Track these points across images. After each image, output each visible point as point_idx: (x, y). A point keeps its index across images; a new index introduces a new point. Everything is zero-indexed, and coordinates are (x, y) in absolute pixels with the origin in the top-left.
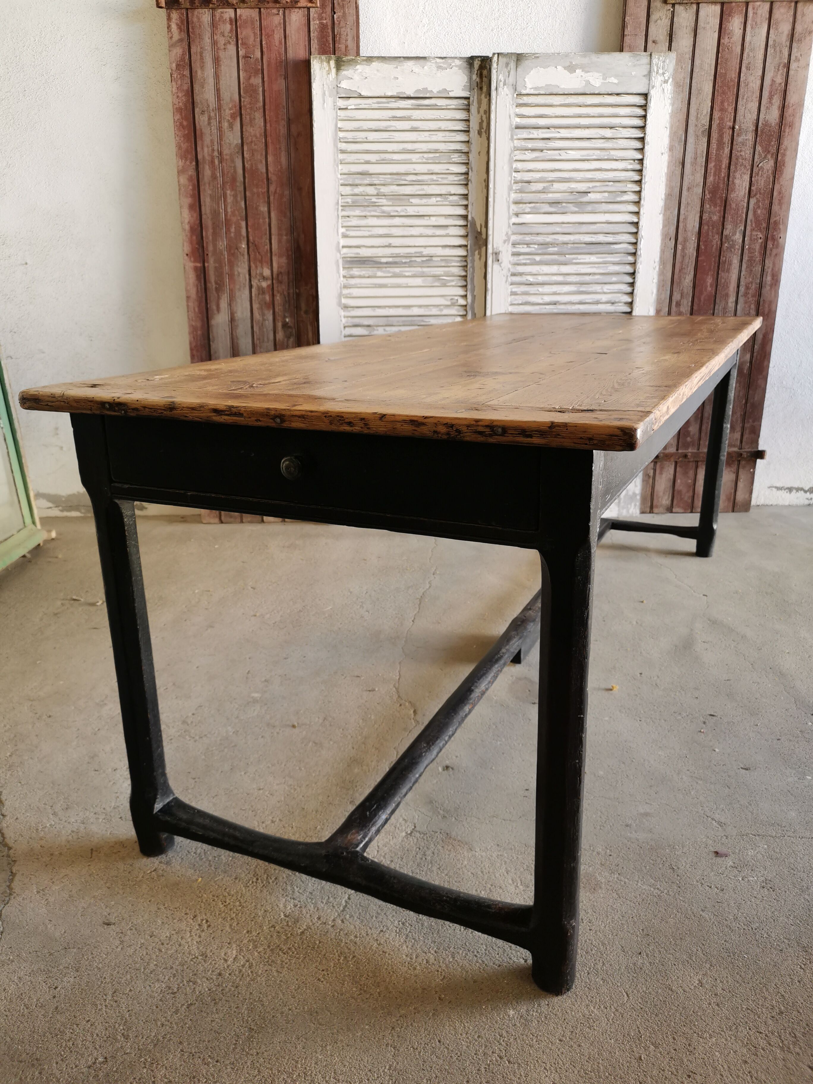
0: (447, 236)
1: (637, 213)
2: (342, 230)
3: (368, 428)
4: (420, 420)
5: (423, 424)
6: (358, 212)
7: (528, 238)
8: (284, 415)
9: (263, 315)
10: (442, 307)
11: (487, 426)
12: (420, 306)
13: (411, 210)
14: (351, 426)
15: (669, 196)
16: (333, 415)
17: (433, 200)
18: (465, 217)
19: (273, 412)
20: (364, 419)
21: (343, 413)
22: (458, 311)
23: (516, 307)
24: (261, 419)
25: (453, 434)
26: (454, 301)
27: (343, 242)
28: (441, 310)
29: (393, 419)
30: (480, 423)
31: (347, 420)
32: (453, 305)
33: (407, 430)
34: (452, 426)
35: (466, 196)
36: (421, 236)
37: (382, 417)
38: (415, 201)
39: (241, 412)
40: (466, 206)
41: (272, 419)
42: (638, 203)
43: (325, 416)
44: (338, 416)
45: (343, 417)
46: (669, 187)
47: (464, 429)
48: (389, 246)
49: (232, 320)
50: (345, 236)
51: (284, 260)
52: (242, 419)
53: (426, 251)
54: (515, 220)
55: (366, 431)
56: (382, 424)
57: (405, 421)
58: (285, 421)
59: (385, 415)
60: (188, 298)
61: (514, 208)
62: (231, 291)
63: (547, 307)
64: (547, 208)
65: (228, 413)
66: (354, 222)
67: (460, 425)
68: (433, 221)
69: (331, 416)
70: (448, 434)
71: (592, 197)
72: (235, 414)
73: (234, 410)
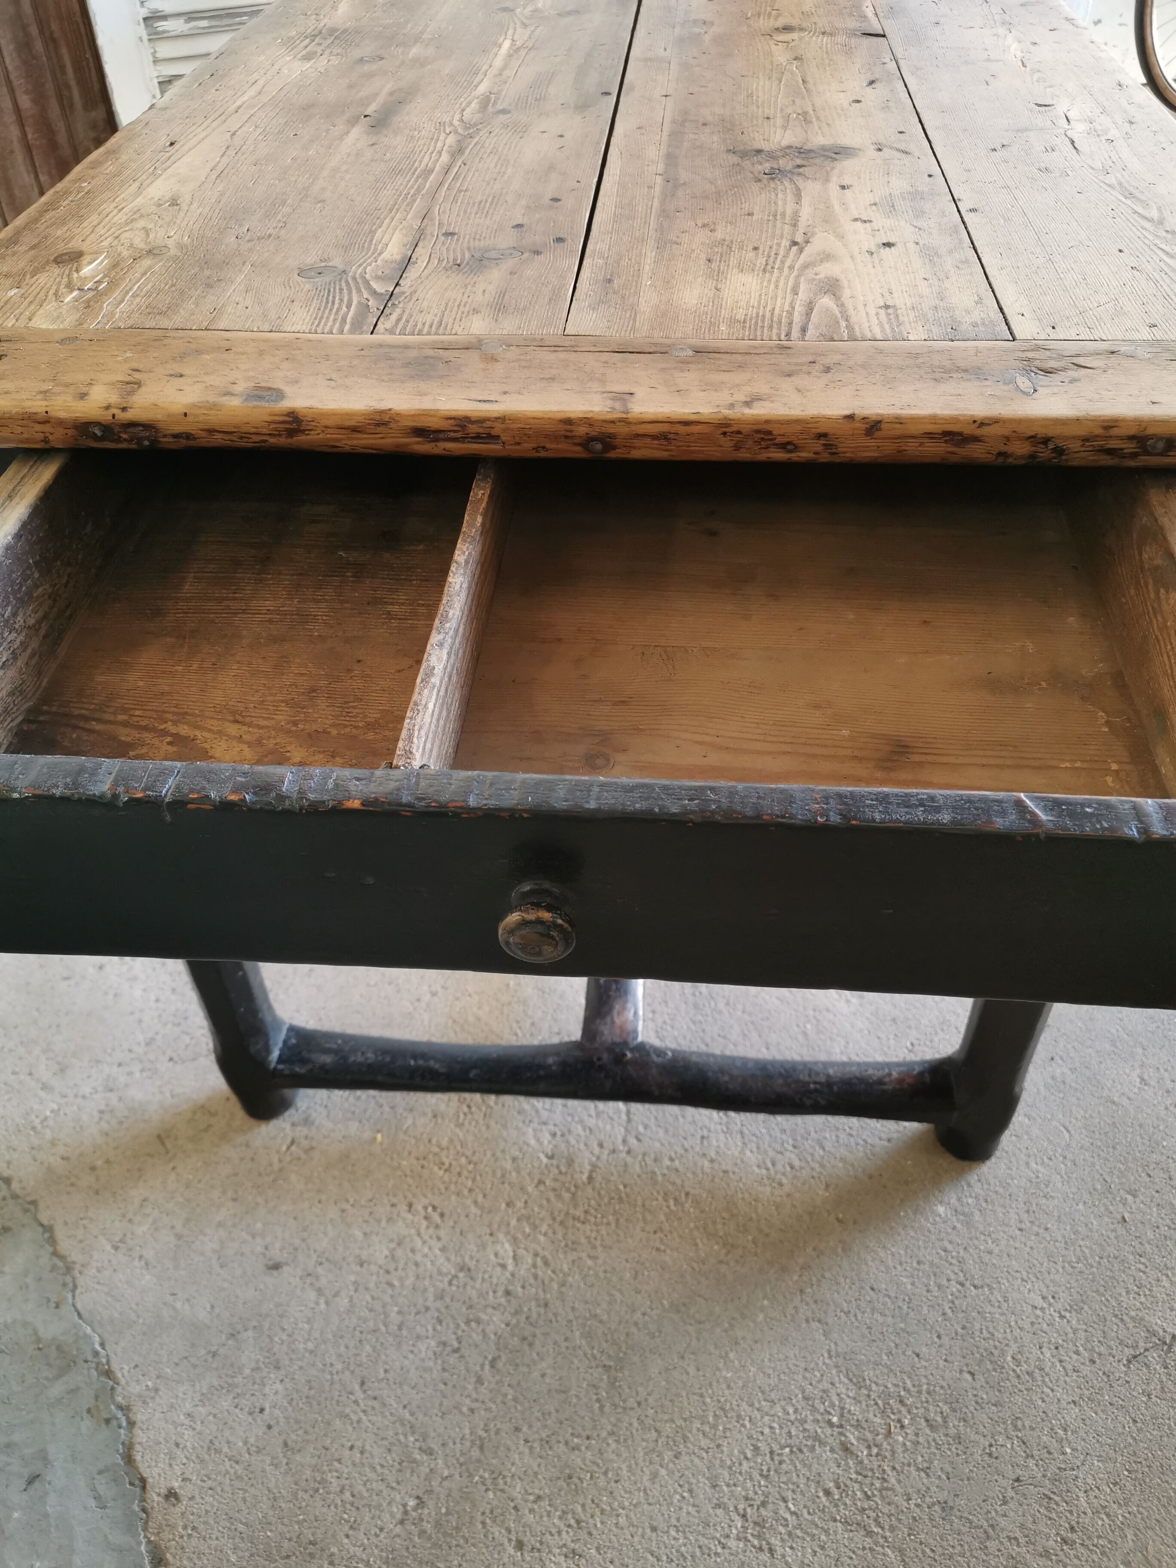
3: (831, 454)
4: (968, 430)
5: (976, 439)
8: (612, 436)
11: (1132, 438)
14: (791, 451)
16: (745, 429)
19: (582, 430)
20: (824, 435)
21: (767, 422)
24: (548, 446)
25: (1045, 456)
29: (899, 430)
30: (1115, 432)
31: (779, 440)
33: (935, 450)
34: (1046, 440)
37: (872, 427)
39: (494, 432)
41: (579, 445)
43: (724, 434)
44: (758, 431)
45: (769, 433)
47: (1075, 446)
52: (498, 447)
55: (825, 457)
56: (872, 443)
57: (930, 435)
58: (614, 448)
59: (880, 422)
65: (459, 435)
67: (1066, 438)
69: (739, 432)
70: (1033, 456)
72: (478, 438)
73: (473, 429)
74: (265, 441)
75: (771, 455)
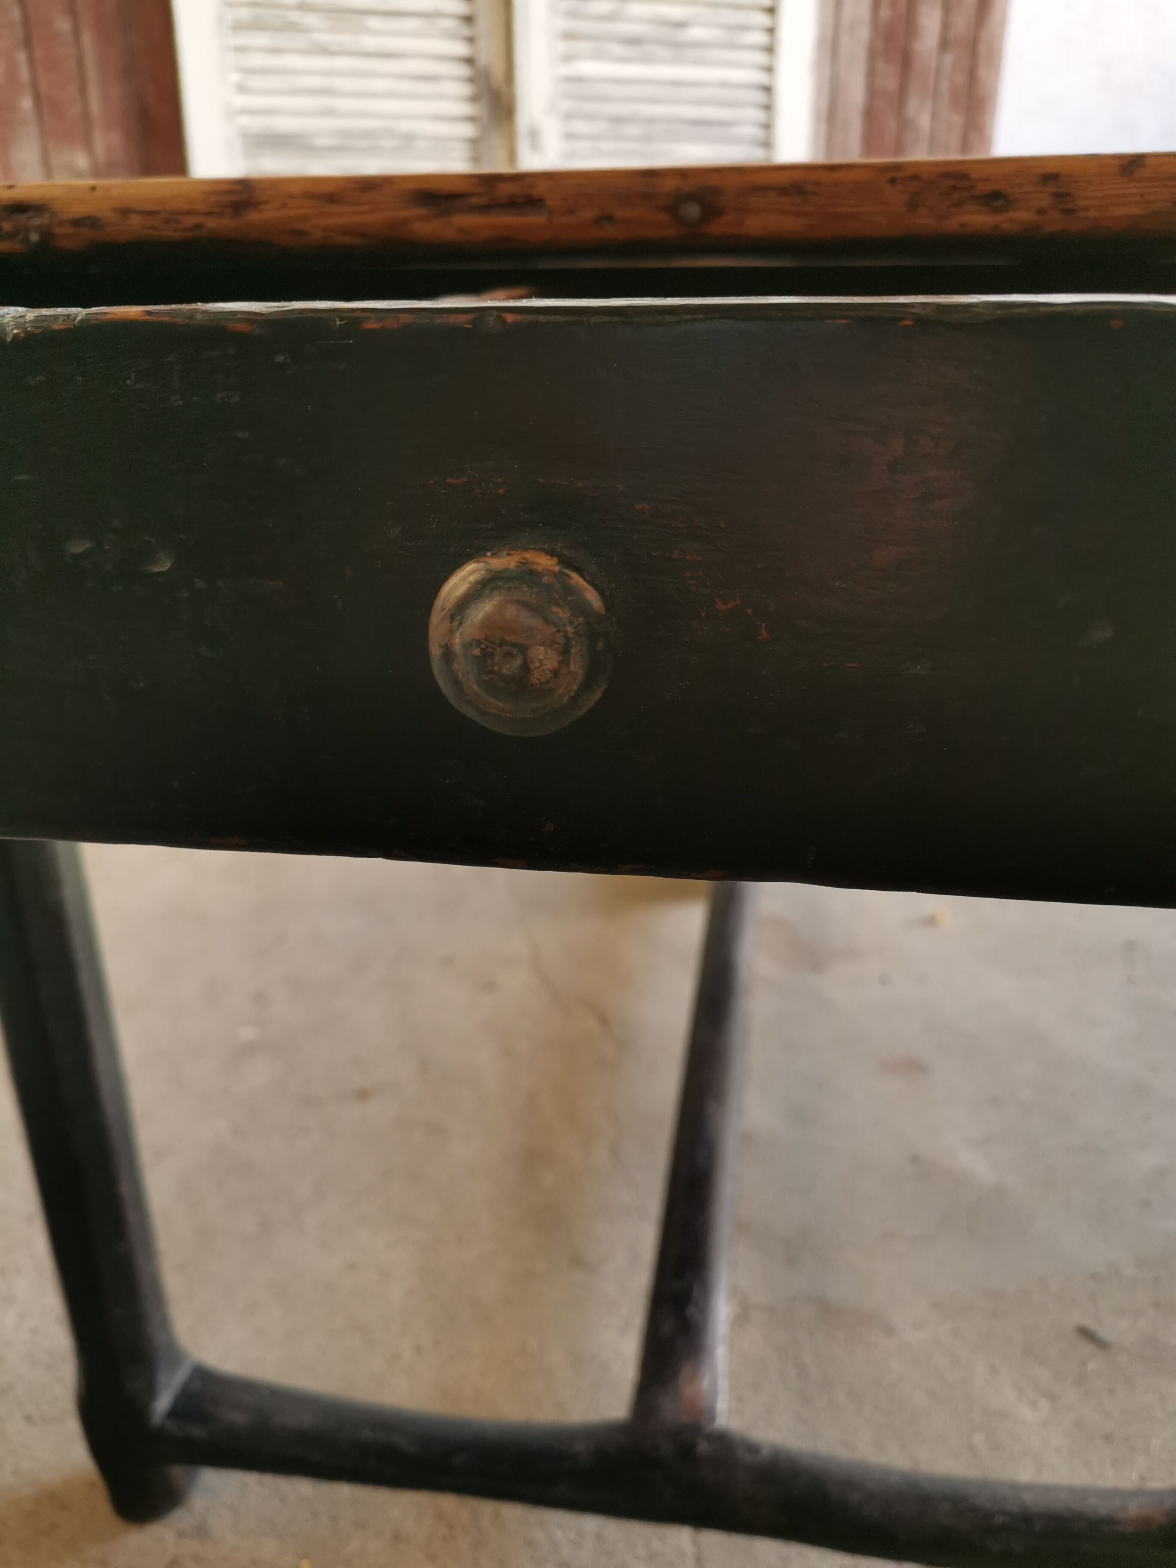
0: (439, 97)
1: (769, 69)
2: (235, 77)
6: (262, 39)
7: (589, 107)
8: (715, 193)
13: (369, 42)
17: (410, 24)
18: (469, 61)
19: (669, 185)
27: (240, 101)
31: (980, 188)
35: (468, 20)
36: (391, 95)
38: (375, 23)
39: (536, 193)
40: (471, 40)
42: (770, 49)
43: (893, 181)
44: (946, 177)
45: (964, 177)
48: (329, 113)
50: (242, 89)
51: (116, 138)
53: (405, 126)
54: (565, 70)
56: (1132, 189)
61: (563, 47)
64: (617, 49)
66: (258, 60)
68: (412, 66)
71: (696, 33)
72: (512, 204)
74: (199, 226)
75: (966, 219)
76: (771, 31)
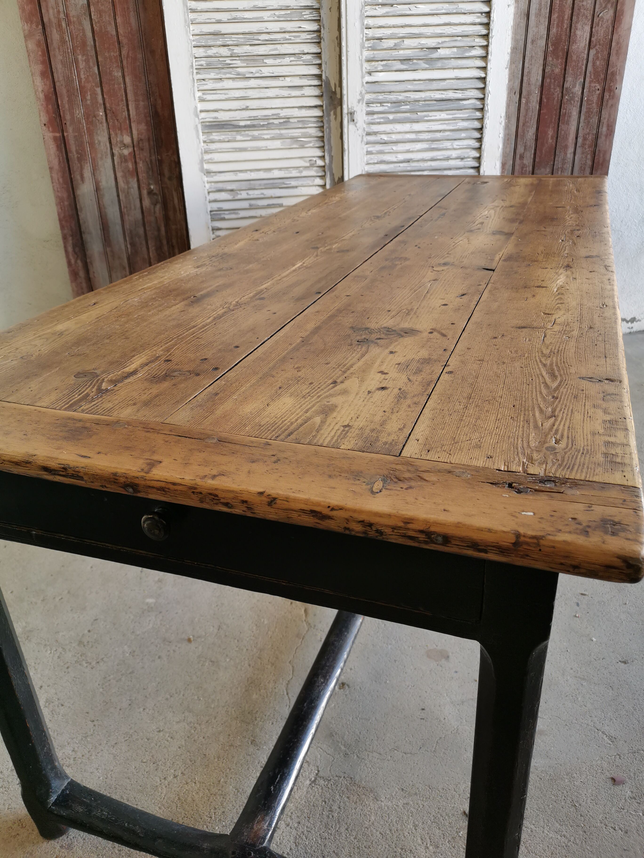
0: (303, 96)
1: (484, 69)
2: (198, 94)
3: (252, 513)
4: (326, 511)
5: (329, 518)
6: (212, 75)
7: (381, 97)
8: (137, 485)
9: (127, 183)
10: (301, 169)
11: (422, 532)
12: (280, 169)
13: (266, 71)
14: (230, 508)
15: (514, 49)
16: (204, 491)
17: (287, 60)
18: (319, 77)
19: (122, 480)
20: (246, 502)
21: (216, 489)
22: (317, 172)
23: (372, 166)
24: (107, 486)
25: (372, 534)
26: (313, 162)
27: (200, 106)
28: (301, 172)
29: (286, 505)
30: (410, 526)
31: (222, 500)
32: (312, 166)
33: (308, 521)
34: (370, 525)
35: (319, 55)
36: (277, 97)
37: (272, 502)
38: (269, 61)
39: (80, 474)
40: (320, 65)
41: (122, 487)
42: (485, 58)
43: (194, 492)
44: (210, 494)
45: (217, 496)
46: (515, 40)
47: (388, 531)
48: (247, 109)
49: (98, 189)
50: (202, 100)
51: (143, 127)
52: (83, 482)
53: (283, 113)
54: (368, 78)
55: (249, 514)
56: (272, 510)
57: (303, 511)
58: (139, 492)
59: (275, 499)
60: (51, 169)
61: (367, 66)
62: (94, 160)
63: (401, 165)
64: (399, 65)
65: (64, 473)
66: (210, 85)
67: (382, 525)
68: (288, 82)
69: (201, 493)
70: (365, 533)
71: (442, 52)
72: (72, 476)
73: (70, 472)
75: (219, 508)
76: (486, 47)
